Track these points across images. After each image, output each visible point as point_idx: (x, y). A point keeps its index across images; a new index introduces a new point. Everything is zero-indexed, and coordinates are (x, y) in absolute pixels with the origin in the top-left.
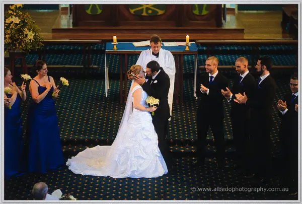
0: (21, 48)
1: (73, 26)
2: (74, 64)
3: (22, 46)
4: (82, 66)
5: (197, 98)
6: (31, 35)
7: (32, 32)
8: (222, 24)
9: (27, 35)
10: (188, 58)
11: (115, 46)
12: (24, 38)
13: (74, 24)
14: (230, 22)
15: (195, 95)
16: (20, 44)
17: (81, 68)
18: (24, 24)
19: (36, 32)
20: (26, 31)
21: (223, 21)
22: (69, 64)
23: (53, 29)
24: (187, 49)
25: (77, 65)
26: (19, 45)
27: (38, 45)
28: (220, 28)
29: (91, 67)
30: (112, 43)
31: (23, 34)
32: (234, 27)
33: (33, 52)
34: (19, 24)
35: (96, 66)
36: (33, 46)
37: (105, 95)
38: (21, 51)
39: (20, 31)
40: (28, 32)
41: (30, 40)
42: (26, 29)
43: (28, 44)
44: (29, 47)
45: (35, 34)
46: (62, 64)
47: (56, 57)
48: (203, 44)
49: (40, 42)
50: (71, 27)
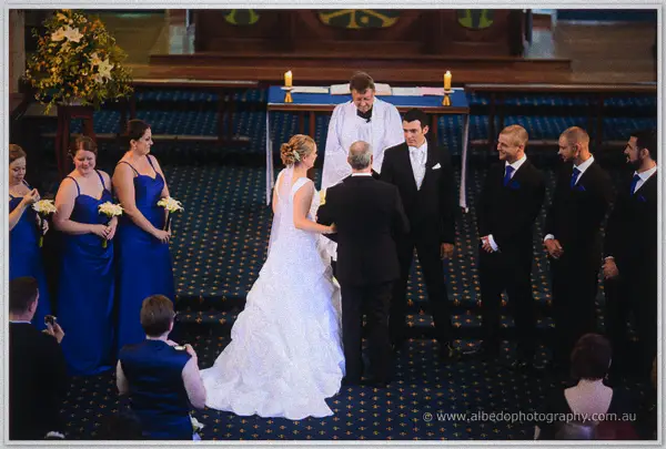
0: (86, 97)
1: (196, 50)
2: (198, 134)
3: (86, 92)
4: (216, 138)
5: (467, 210)
6: (105, 69)
7: (107, 61)
8: (523, 48)
9: (96, 68)
10: (447, 122)
11: (288, 95)
12: (90, 74)
13: (199, 45)
14: (540, 45)
15: (463, 203)
16: (81, 87)
17: (213, 142)
18: (90, 44)
19: (116, 62)
20: (95, 59)
21: (525, 43)
22: (188, 133)
23: (152, 57)
24: (447, 102)
25: (205, 134)
26: (79, 91)
27: (122, 90)
28: (518, 58)
29: (235, 138)
30: (283, 88)
31: (90, 66)
32: (548, 56)
33: (109, 105)
34: (80, 44)
35: (245, 138)
36: (111, 93)
37: (265, 200)
38: (84, 103)
39: (81, 60)
40: (99, 63)
41: (104, 79)
42: (95, 55)
43: (99, 89)
44: (103, 93)
45: (115, 66)
46: (171, 133)
47: (160, 117)
48: (480, 93)
49: (125, 83)
50: (192, 52)
